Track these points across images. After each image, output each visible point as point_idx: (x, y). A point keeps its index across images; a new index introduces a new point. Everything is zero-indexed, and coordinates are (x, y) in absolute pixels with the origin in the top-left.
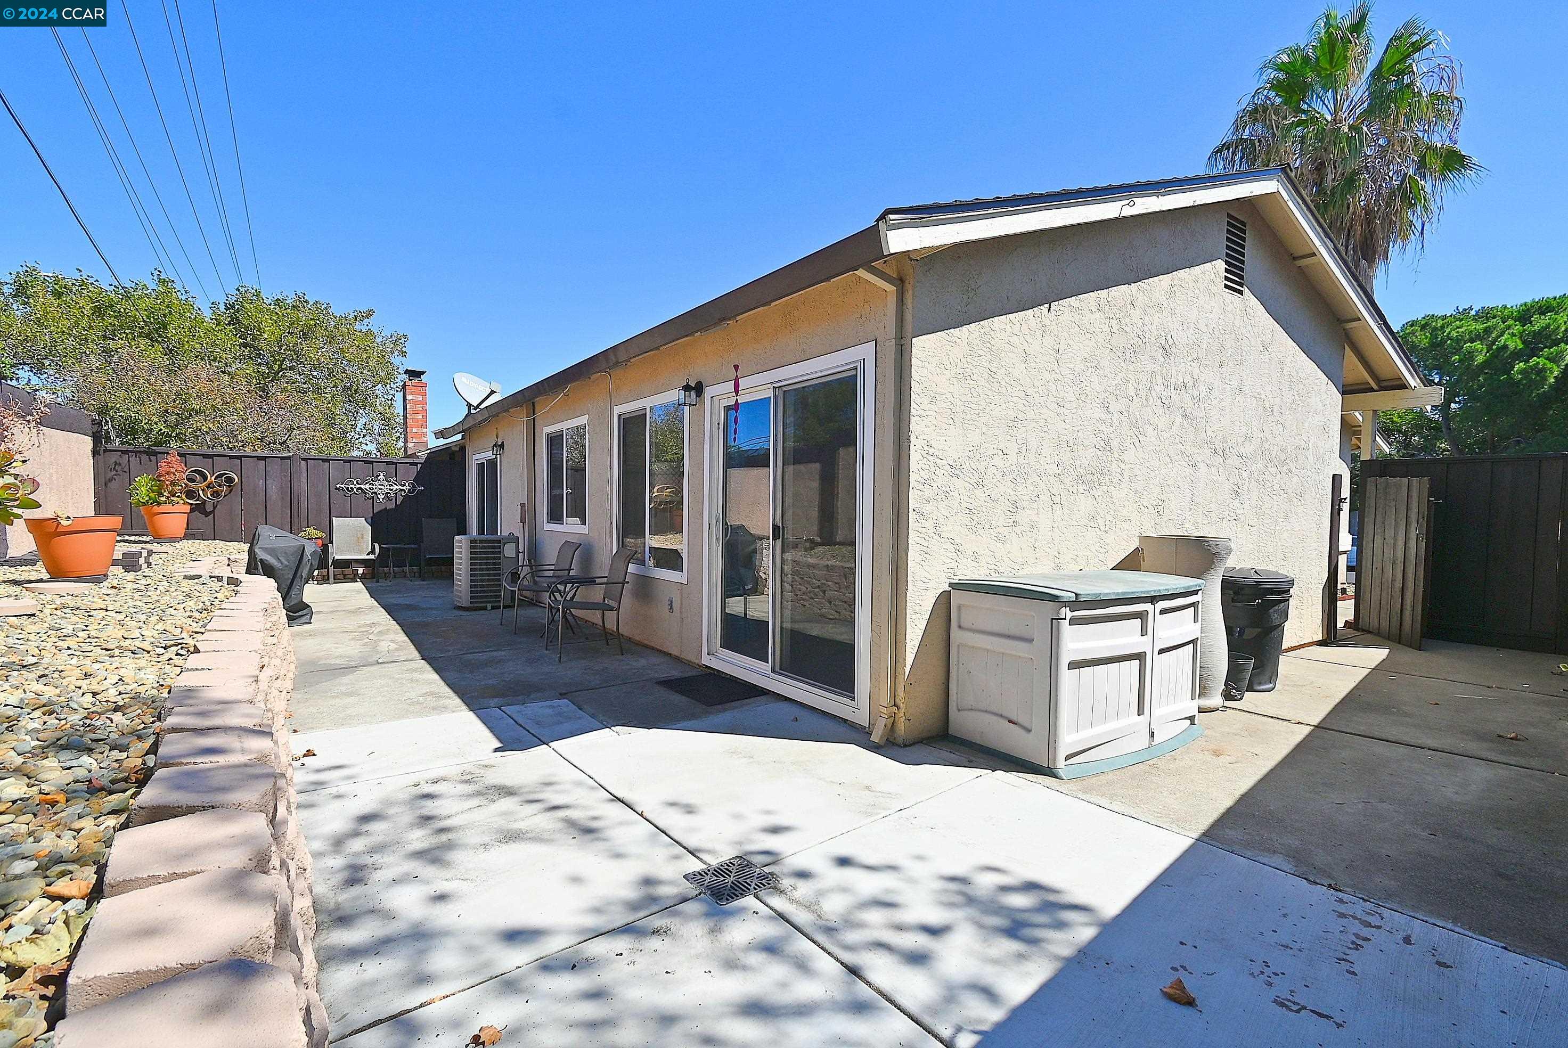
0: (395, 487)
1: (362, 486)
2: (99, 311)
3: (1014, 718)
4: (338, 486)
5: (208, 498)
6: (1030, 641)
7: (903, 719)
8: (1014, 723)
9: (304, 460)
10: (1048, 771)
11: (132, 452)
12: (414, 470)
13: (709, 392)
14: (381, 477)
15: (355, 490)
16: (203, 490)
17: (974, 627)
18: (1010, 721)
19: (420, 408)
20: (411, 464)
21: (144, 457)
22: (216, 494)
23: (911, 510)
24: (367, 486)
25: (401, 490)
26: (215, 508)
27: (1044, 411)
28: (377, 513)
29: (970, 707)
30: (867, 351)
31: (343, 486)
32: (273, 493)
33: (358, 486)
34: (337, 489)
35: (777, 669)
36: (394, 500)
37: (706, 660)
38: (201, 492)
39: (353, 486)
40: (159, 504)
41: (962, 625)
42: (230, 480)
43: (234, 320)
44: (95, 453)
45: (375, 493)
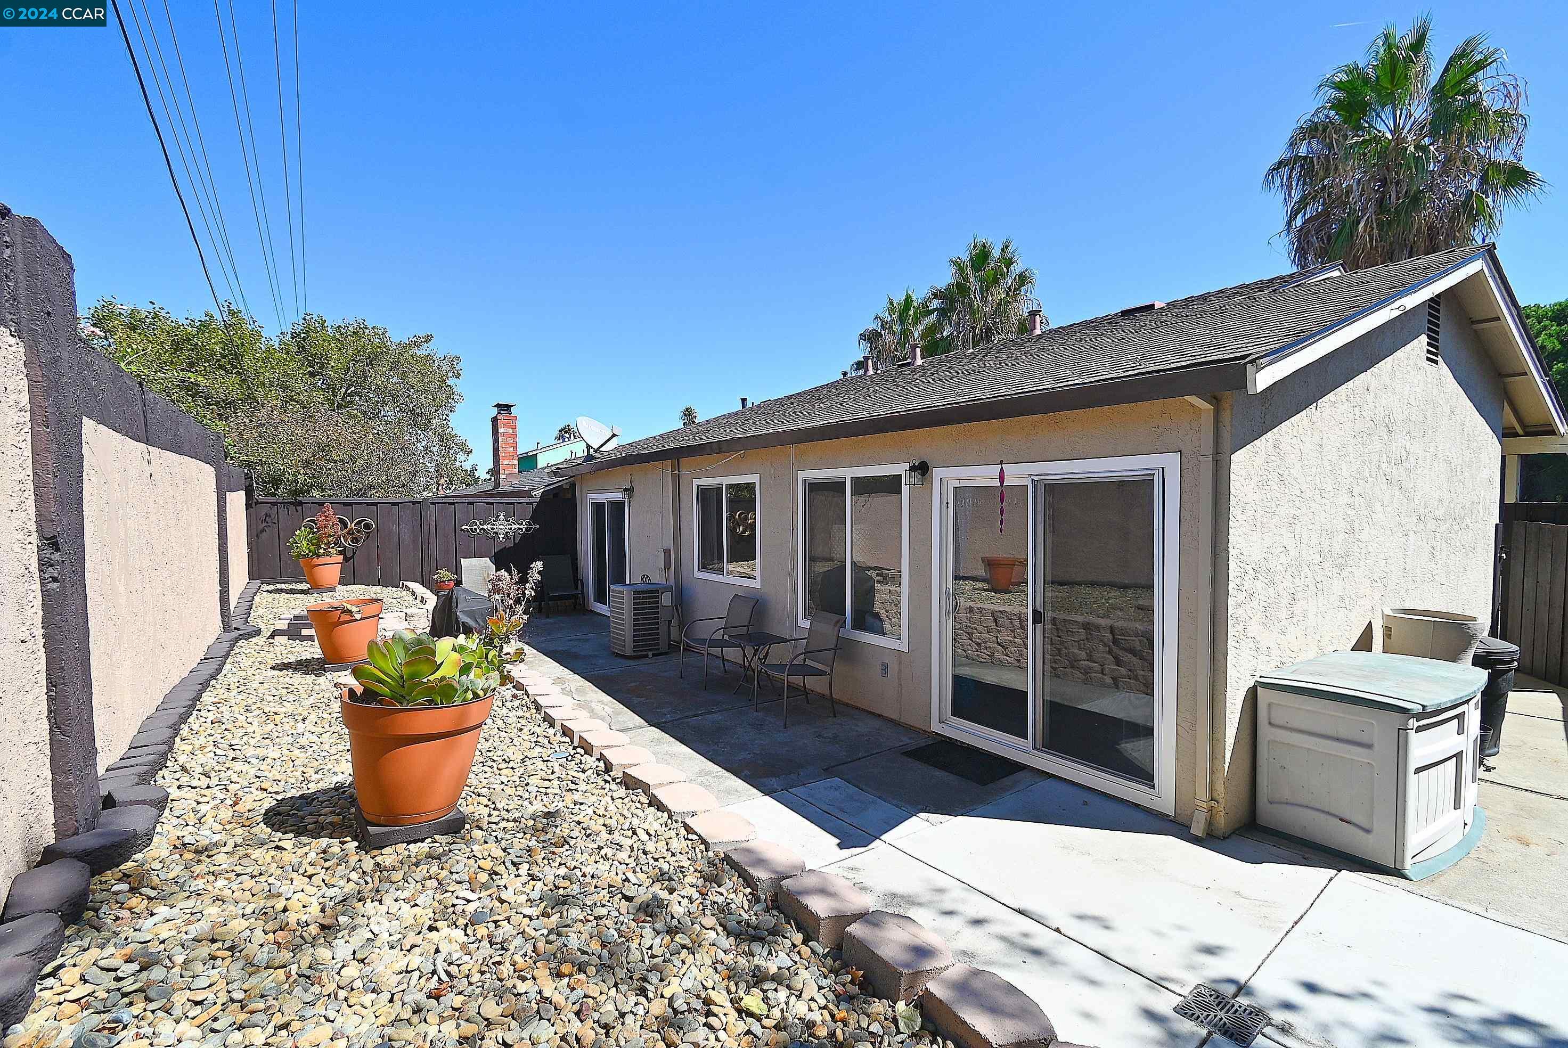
0: (514, 527)
1: (485, 527)
2: (177, 346)
3: (1348, 818)
4: (463, 527)
5: (349, 544)
6: (1369, 746)
7: (1222, 814)
8: (1348, 822)
9: (432, 503)
10: (1398, 873)
11: (281, 503)
12: (531, 509)
13: (937, 473)
14: (502, 517)
15: (478, 531)
16: (344, 537)
17: (1289, 725)
18: (1342, 820)
19: (510, 440)
20: (527, 503)
21: (292, 508)
22: (355, 540)
23: (1229, 616)
24: (489, 527)
25: (519, 529)
26: (354, 553)
27: (1313, 504)
28: (500, 551)
29: (1285, 801)
30: (1170, 462)
31: (468, 527)
32: (406, 536)
33: (481, 527)
34: (462, 530)
35: (1039, 744)
36: (512, 538)
37: (936, 727)
38: (342, 539)
39: (476, 527)
40: (318, 556)
41: (1272, 721)
42: (368, 526)
43: (301, 348)
44: (248, 506)
45: (496, 533)
